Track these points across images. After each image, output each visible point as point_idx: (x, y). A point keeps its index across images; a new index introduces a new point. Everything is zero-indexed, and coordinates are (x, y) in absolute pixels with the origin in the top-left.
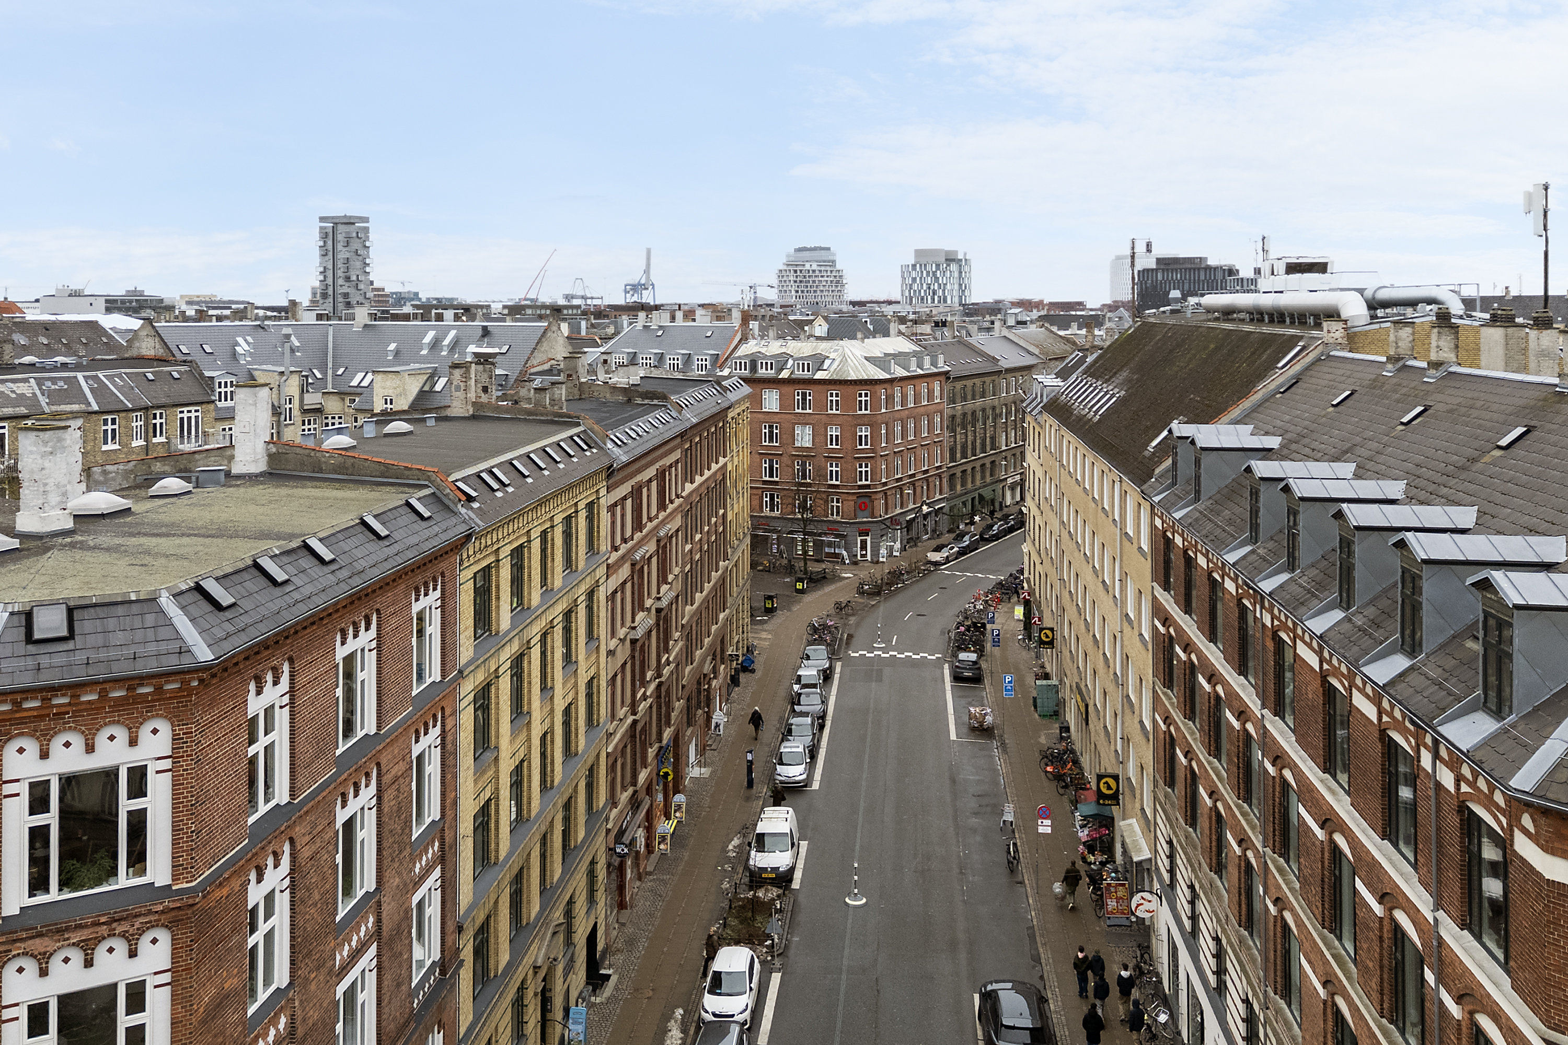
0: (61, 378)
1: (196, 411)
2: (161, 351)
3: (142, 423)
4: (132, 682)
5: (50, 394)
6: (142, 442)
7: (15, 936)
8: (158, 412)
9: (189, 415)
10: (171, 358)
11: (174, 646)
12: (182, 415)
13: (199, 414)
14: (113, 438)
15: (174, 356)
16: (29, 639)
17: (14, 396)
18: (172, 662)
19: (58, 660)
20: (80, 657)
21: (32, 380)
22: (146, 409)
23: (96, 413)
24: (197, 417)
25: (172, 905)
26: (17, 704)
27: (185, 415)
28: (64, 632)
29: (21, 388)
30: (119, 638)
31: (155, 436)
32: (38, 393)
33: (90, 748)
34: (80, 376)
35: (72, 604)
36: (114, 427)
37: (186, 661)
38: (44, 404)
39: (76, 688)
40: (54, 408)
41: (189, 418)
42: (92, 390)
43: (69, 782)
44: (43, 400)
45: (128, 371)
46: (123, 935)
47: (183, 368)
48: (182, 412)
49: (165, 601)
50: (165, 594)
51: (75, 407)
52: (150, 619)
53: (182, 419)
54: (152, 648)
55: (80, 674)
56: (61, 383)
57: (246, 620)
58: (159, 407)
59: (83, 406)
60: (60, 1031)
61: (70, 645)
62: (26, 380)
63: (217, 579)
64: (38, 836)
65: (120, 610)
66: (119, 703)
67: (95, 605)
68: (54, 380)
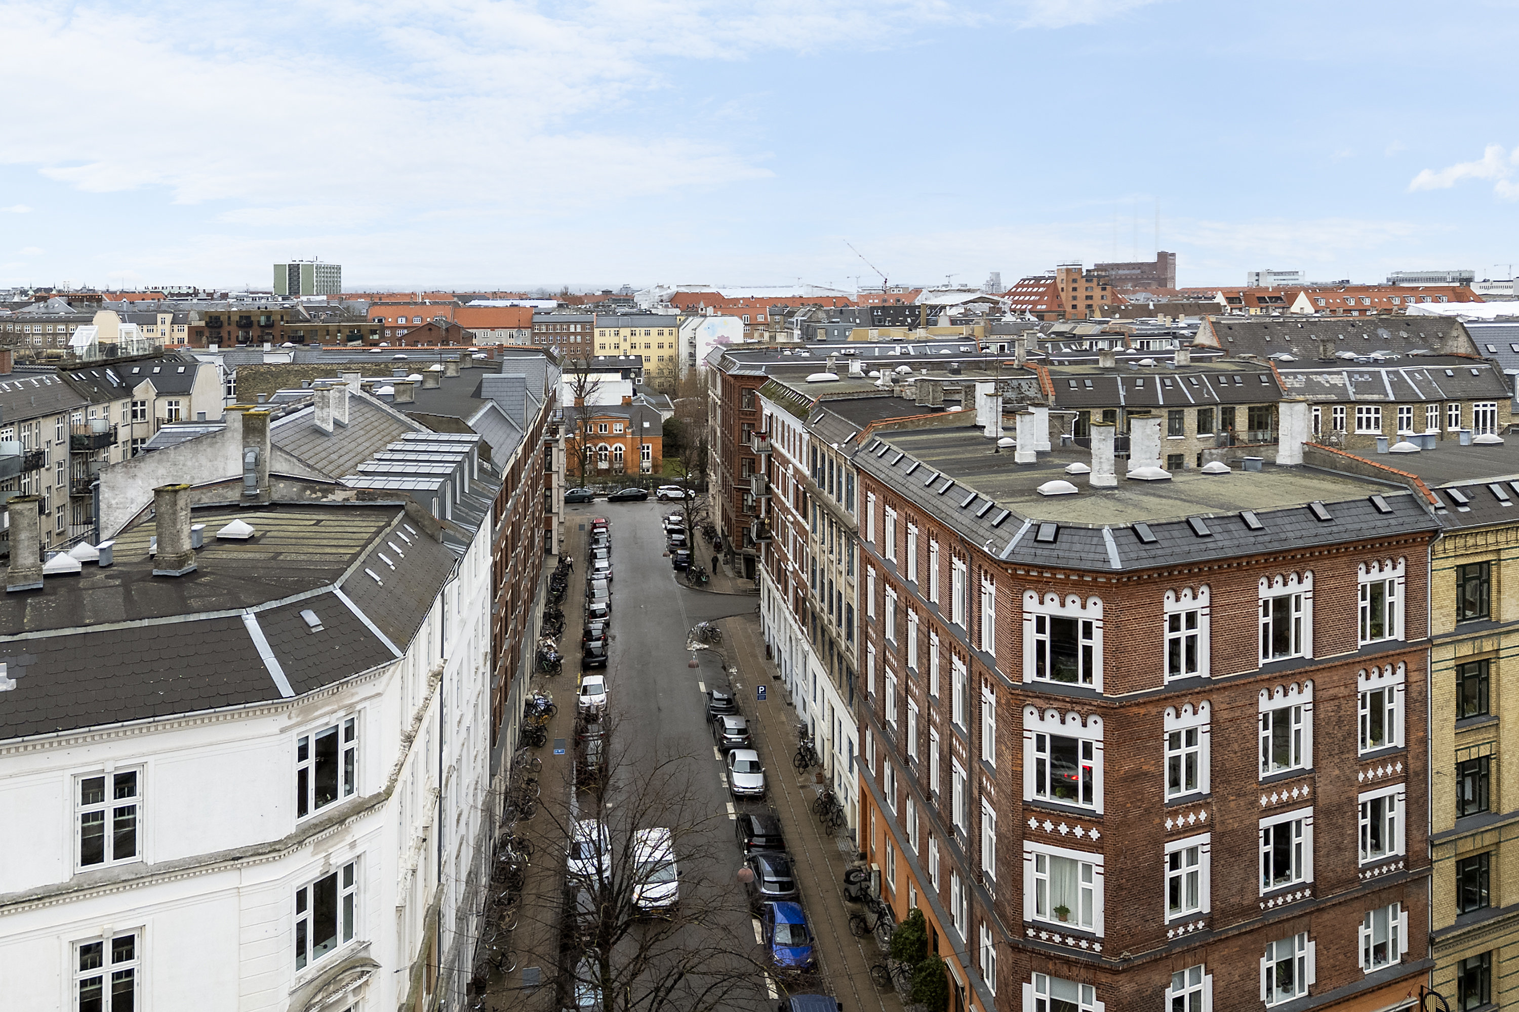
0: (1368, 372)
1: (1492, 405)
2: (1469, 350)
3: (1438, 413)
4: (1082, 573)
5: (1356, 385)
6: (1437, 430)
7: (1026, 693)
8: (1454, 405)
9: (1485, 409)
10: (1478, 356)
11: (1101, 557)
12: (1477, 409)
13: (1495, 408)
14: (1408, 425)
15: (1479, 354)
16: (1036, 541)
17: (1328, 385)
18: (1099, 566)
19: (1046, 552)
20: (1055, 553)
21: (1345, 373)
22: (1441, 401)
23: (1392, 402)
24: (1492, 412)
25: (1102, 704)
26: (1028, 572)
27: (1481, 409)
28: (1051, 539)
29: (1335, 380)
30: (1077, 547)
31: (1450, 425)
32: (1348, 383)
33: (1063, 605)
34: (1383, 371)
35: (1060, 525)
36: (1409, 415)
37: (1105, 567)
38: (1351, 393)
39: (1053, 569)
40: (1359, 397)
41: (1485, 412)
42: (1391, 383)
43: (1055, 620)
44: (1351, 390)
45: (1429, 367)
46: (1078, 712)
47: (1483, 366)
48: (1478, 406)
49: (1107, 534)
50: (1107, 528)
51: (1375, 397)
52: (1095, 541)
53: (1477, 413)
54: (1091, 556)
55: (1053, 563)
56: (1367, 377)
57: (1159, 552)
58: (1454, 400)
59: (1382, 397)
60: (1051, 752)
61: (1053, 546)
62: (1340, 373)
63: (1149, 526)
64: (1041, 644)
65: (1083, 532)
66: (1075, 584)
67: (1071, 528)
68: (1361, 374)
